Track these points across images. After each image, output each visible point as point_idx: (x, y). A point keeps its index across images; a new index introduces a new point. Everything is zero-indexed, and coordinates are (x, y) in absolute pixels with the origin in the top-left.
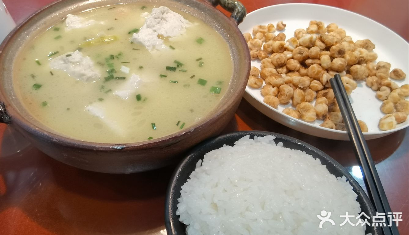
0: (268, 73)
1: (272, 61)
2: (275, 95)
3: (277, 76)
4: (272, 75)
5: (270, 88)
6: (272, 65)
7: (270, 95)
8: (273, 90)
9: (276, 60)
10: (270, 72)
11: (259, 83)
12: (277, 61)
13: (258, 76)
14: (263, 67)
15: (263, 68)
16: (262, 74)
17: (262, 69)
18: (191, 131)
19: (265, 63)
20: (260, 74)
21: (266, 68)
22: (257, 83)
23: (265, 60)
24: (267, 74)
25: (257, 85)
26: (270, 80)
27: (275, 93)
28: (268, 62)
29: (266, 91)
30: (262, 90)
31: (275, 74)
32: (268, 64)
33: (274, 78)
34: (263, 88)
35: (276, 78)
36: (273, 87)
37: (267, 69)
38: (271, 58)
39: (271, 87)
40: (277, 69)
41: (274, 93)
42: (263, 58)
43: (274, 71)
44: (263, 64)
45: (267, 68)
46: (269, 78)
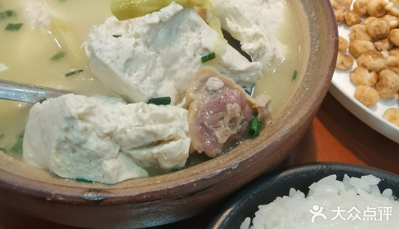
0: (361, 49)
1: (366, 28)
2: (373, 84)
3: (375, 54)
4: (368, 52)
5: (364, 73)
6: (367, 35)
7: (364, 84)
8: (370, 76)
9: (373, 29)
10: (365, 47)
11: (347, 64)
12: (375, 31)
13: (345, 51)
14: (354, 37)
15: (354, 39)
16: (351, 49)
17: (351, 40)
18: (233, 168)
19: (356, 33)
20: (349, 48)
21: (358, 40)
22: (345, 64)
23: (356, 26)
24: (359, 49)
25: (345, 66)
26: (365, 59)
27: (372, 82)
28: (361, 30)
29: (359, 78)
30: (353, 74)
31: (373, 51)
32: (362, 34)
33: (370, 57)
34: (354, 72)
35: (373, 57)
36: (370, 71)
37: (359, 42)
38: (365, 25)
39: (367, 72)
40: (375, 43)
41: (370, 81)
42: (354, 24)
43: (370, 45)
44: (354, 33)
45: (360, 40)
46: (363, 56)
